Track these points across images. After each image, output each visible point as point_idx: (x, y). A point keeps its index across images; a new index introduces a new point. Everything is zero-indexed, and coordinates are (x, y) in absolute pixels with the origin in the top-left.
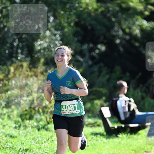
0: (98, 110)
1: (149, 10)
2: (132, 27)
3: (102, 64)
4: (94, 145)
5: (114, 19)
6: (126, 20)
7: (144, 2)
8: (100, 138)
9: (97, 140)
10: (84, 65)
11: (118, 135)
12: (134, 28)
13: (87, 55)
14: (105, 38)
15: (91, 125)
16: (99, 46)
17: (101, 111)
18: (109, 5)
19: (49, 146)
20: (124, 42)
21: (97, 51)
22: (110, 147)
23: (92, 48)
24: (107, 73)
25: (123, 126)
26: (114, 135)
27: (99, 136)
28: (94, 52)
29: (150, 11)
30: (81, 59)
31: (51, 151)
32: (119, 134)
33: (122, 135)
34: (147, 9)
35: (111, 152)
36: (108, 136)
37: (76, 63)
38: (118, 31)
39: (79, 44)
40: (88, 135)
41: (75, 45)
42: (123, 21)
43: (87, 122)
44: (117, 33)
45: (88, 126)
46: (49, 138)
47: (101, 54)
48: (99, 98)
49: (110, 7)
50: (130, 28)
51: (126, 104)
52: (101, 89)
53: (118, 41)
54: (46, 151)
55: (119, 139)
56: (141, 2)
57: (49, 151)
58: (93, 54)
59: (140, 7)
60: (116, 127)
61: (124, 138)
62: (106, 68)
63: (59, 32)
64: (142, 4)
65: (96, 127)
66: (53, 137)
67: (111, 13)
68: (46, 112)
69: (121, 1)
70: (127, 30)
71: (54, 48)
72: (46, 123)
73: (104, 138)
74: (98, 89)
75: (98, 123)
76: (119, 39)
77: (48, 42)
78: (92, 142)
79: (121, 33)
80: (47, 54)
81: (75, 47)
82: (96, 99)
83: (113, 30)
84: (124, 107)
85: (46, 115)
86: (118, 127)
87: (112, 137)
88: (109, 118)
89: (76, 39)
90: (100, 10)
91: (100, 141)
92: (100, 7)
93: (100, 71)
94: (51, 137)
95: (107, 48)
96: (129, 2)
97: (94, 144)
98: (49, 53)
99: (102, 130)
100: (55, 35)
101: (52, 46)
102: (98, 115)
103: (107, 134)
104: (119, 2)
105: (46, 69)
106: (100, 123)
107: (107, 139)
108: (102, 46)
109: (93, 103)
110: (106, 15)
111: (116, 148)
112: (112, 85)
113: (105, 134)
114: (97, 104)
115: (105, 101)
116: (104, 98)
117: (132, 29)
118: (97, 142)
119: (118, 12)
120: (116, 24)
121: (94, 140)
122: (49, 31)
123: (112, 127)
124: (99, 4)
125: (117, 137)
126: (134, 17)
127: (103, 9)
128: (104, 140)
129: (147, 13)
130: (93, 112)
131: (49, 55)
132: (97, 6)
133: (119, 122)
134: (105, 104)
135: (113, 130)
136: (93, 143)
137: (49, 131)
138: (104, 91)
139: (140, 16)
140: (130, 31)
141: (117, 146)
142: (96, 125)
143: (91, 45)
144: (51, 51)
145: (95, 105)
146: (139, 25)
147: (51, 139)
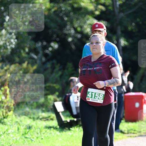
0: (52, 104)
1: (99, 10)
2: (83, 26)
3: (55, 61)
4: (48, 138)
5: (66, 19)
6: (77, 19)
7: (94, 2)
8: (54, 131)
9: (51, 133)
10: (38, 62)
11: (71, 129)
12: (85, 27)
13: (41, 52)
14: (58, 36)
15: (45, 119)
16: (52, 44)
17: (54, 106)
18: (62, 5)
19: (4, 139)
20: (76, 40)
21: (50, 49)
22: (63, 140)
23: (45, 46)
24: (60, 70)
25: (75, 120)
26: (67, 128)
27: (52, 129)
28: (48, 49)
29: (101, 11)
30: (35, 57)
31: (7, 144)
32: (72, 127)
33: (74, 128)
34: (98, 9)
35: (64, 145)
36: (61, 129)
37: (30, 61)
38: (70, 30)
39: (33, 42)
40: (42, 129)
41: (29, 43)
42: (75, 21)
43: (41, 116)
44: (69, 32)
45: (42, 120)
46: (5, 132)
47: (54, 52)
48: (52, 93)
49: (62, 7)
50: (81, 27)
51: (78, 100)
52: (55, 85)
53: (70, 39)
54: (2, 144)
55: (71, 132)
56: (91, 2)
57: (5, 143)
58: (47, 51)
59: (91, 7)
60: (69, 121)
61: (76, 131)
62: (59, 65)
63: (14, 31)
64: (93, 4)
65: (50, 121)
66: (8, 131)
67: (63, 12)
68: (2, 107)
69: (73, 1)
70: (79, 29)
71: (9, 45)
72: (2, 117)
73: (58, 131)
74: (52, 85)
75: (52, 117)
76: (71, 37)
77: (4, 41)
78: (46, 134)
79: (73, 31)
80: (3, 52)
81: (29, 45)
82: (49, 94)
83: (65, 29)
84: (76, 103)
85: (2, 110)
86: (70, 121)
87: (65, 130)
88: (62, 112)
89: (30, 37)
90: (53, 10)
91: (53, 134)
92: (53, 7)
93: (53, 68)
94: (7, 130)
95: (59, 46)
96: (81, 2)
97: (48, 136)
98: (5, 50)
99: (55, 123)
100: (11, 34)
101: (8, 44)
102: (51, 109)
103: (60, 128)
104: (70, 2)
105: (2, 65)
106: (54, 117)
107: (60, 132)
108: (55, 43)
109: (47, 98)
110: (59, 14)
111: (69, 141)
112: (64, 81)
113: (58, 127)
114: (50, 99)
115: (58, 96)
116: (57, 93)
117: (83, 28)
118: (51, 135)
119: (70, 12)
120: (69, 23)
121: (48, 133)
122: (5, 30)
123: (65, 121)
124: (52, 4)
125: (70, 130)
126: (85, 16)
127: (55, 9)
128: (58, 133)
129: (97, 13)
130: (47, 107)
131: (5, 53)
132: (50, 6)
133: (71, 116)
134: (58, 99)
135: (65, 123)
136: (46, 136)
137: (5, 125)
138: (57, 86)
139: (91, 15)
140: (81, 29)
141: (70, 139)
142: (49, 119)
143: (45, 43)
144: (7, 49)
145: (49, 101)
146: (90, 24)
147: (7, 132)
